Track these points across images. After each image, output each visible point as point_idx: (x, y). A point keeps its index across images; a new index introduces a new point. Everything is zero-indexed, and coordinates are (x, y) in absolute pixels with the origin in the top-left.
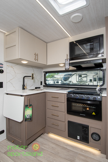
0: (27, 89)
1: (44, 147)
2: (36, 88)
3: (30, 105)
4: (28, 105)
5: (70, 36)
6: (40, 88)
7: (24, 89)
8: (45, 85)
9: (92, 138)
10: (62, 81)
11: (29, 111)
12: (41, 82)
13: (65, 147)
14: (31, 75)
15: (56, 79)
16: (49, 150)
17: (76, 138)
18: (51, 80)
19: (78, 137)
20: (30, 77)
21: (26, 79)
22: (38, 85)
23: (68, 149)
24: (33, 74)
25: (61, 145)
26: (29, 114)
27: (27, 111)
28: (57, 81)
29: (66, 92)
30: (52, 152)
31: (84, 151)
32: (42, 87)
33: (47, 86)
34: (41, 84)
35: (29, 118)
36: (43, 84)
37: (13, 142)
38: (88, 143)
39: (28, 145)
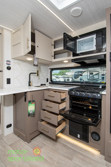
0: (32, 85)
1: (46, 142)
2: (42, 85)
3: (34, 101)
4: (31, 101)
5: (73, 31)
6: (45, 85)
7: (30, 86)
8: (51, 82)
9: (92, 137)
10: (73, 79)
11: (32, 106)
12: (47, 79)
13: (66, 144)
14: (36, 72)
15: (66, 77)
16: (50, 146)
17: (77, 137)
18: (61, 78)
19: (79, 136)
20: (36, 73)
21: (32, 76)
22: (44, 82)
23: (68, 147)
24: (38, 71)
25: (62, 142)
26: (32, 109)
27: (30, 106)
28: (67, 79)
29: (67, 90)
30: (52, 148)
31: (83, 150)
32: (47, 84)
33: (53, 83)
34: (47, 81)
35: (32, 114)
36: (49, 81)
37: (18, 136)
38: (88, 142)
39: (31, 140)
